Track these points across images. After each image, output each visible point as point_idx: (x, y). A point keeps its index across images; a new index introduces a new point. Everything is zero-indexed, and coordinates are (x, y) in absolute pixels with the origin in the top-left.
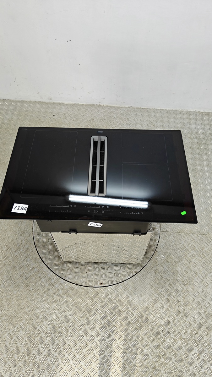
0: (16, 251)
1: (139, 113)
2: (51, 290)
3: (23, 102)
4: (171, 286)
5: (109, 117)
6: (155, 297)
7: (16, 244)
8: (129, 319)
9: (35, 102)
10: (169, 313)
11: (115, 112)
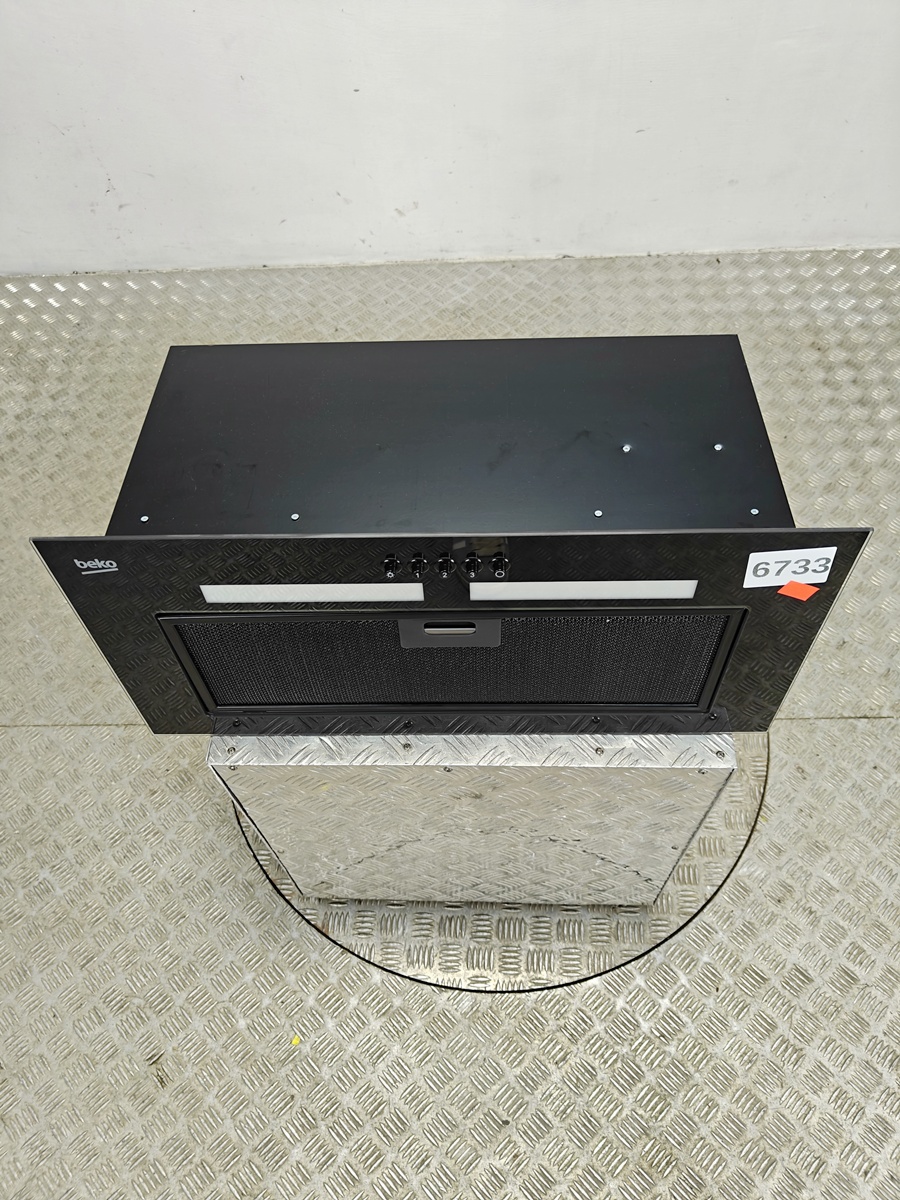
0: (160, 859)
2: (331, 1024)
4: (859, 954)
5: (486, 299)
6: (802, 1013)
7: (162, 828)
8: (704, 1131)
10: (879, 1084)
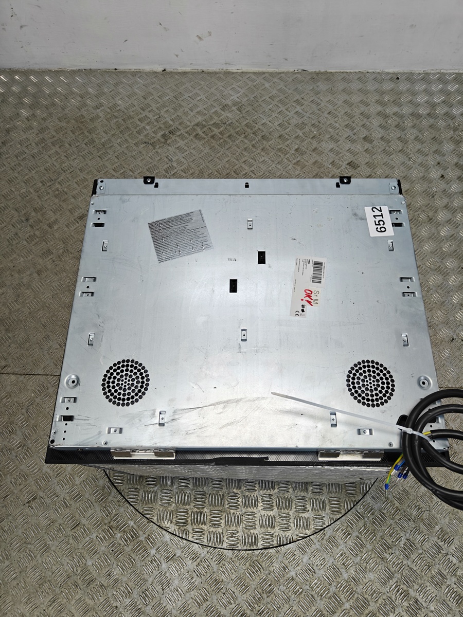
1: (322, 86)
3: (41, 73)
5: (252, 99)
9: (73, 73)
11: (267, 85)
